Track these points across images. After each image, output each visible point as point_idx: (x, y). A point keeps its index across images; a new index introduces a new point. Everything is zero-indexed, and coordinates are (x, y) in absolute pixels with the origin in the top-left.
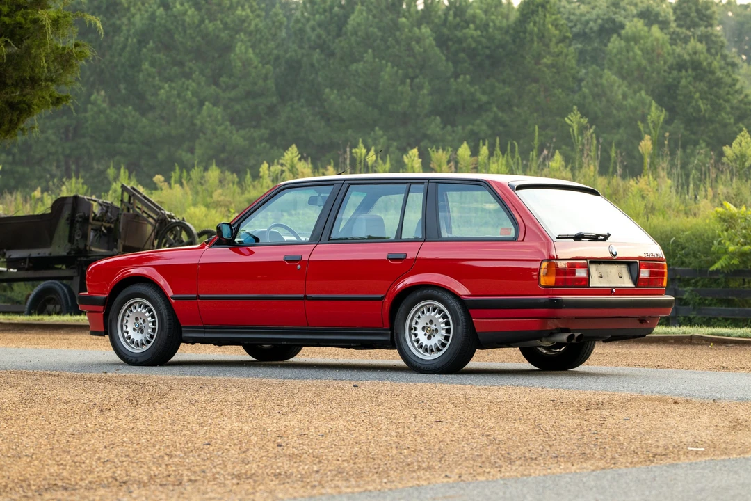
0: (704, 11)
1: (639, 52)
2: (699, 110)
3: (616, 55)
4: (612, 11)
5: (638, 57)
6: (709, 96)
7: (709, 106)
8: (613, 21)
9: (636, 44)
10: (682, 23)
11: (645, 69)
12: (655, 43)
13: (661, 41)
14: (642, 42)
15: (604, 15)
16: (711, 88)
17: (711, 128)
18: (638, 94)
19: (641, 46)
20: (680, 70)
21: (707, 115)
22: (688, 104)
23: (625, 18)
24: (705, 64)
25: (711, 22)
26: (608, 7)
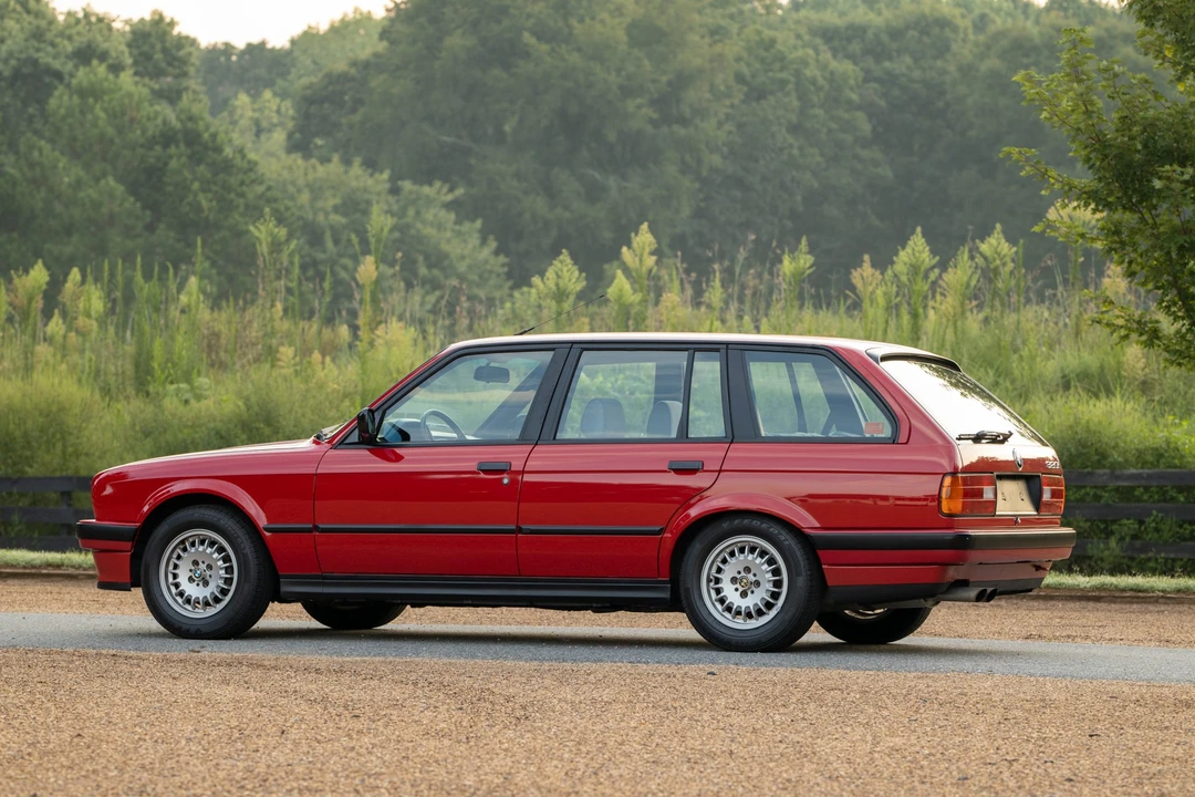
0: (174, 51)
1: (102, 115)
2: (199, 209)
3: (64, 118)
4: (34, 47)
5: (101, 123)
6: (214, 188)
7: (214, 203)
8: (35, 62)
9: (96, 101)
10: (141, 69)
11: (112, 141)
12: (127, 101)
13: (136, 97)
14: (106, 98)
15: (21, 52)
16: (216, 174)
17: (216, 237)
18: (103, 182)
19: (105, 105)
20: (166, 145)
21: (212, 217)
22: (182, 200)
23: (55, 57)
24: (206, 136)
25: (185, 69)
26: (26, 40)
